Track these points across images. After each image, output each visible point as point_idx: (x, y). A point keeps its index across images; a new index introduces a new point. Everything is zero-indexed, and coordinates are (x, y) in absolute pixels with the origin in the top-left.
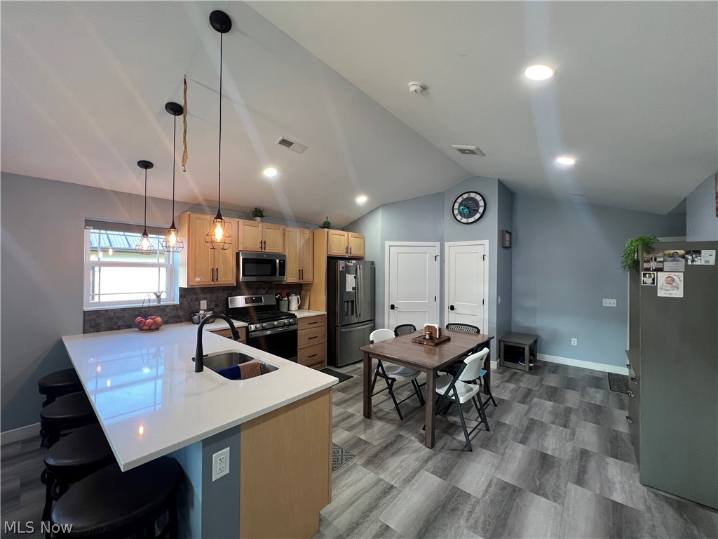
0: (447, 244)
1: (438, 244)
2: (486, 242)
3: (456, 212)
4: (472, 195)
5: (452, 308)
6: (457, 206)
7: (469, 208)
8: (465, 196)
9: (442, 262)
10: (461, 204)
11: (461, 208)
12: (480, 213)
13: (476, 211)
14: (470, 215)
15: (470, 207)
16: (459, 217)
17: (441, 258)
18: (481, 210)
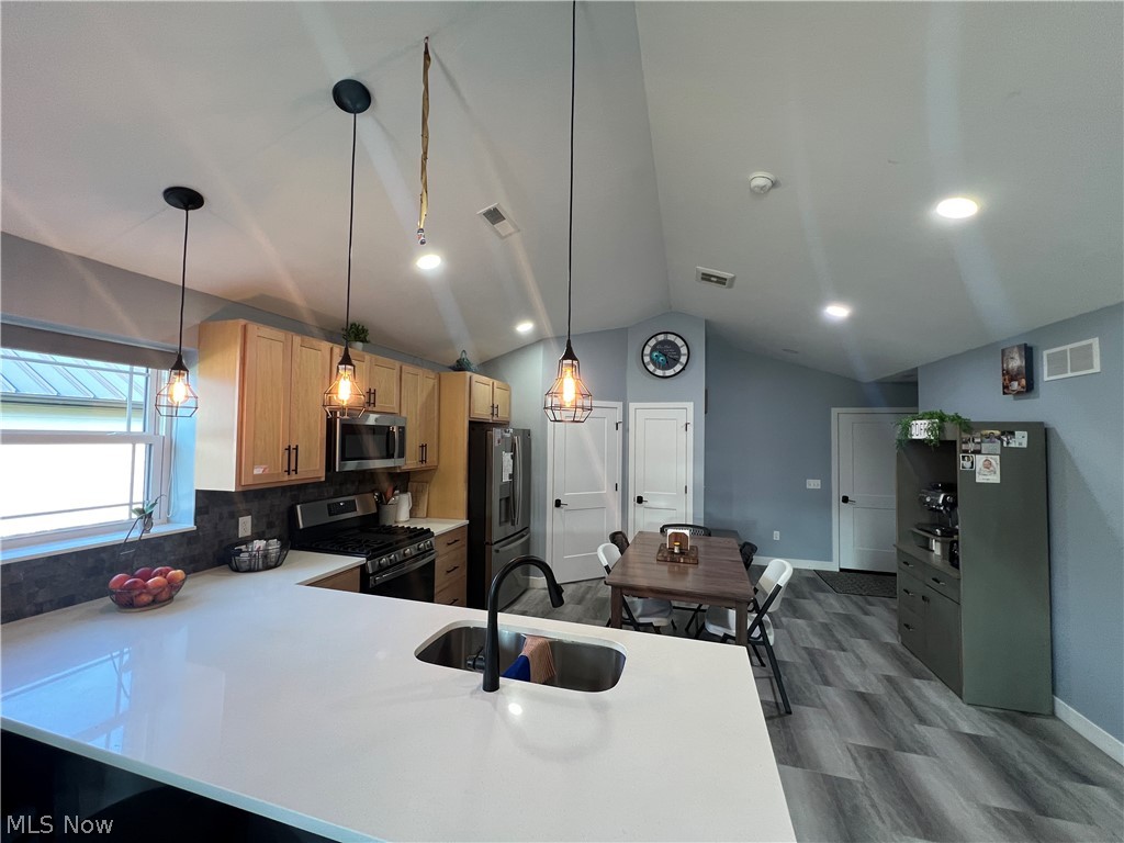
0: (632, 406)
1: (619, 405)
2: (690, 405)
3: (647, 359)
4: (671, 338)
5: (640, 500)
6: (647, 350)
7: (665, 355)
8: (661, 337)
9: (626, 431)
10: (654, 349)
11: (655, 354)
12: (681, 363)
13: (677, 361)
14: (668, 366)
15: (667, 355)
16: (651, 368)
17: (623, 425)
18: (683, 359)
